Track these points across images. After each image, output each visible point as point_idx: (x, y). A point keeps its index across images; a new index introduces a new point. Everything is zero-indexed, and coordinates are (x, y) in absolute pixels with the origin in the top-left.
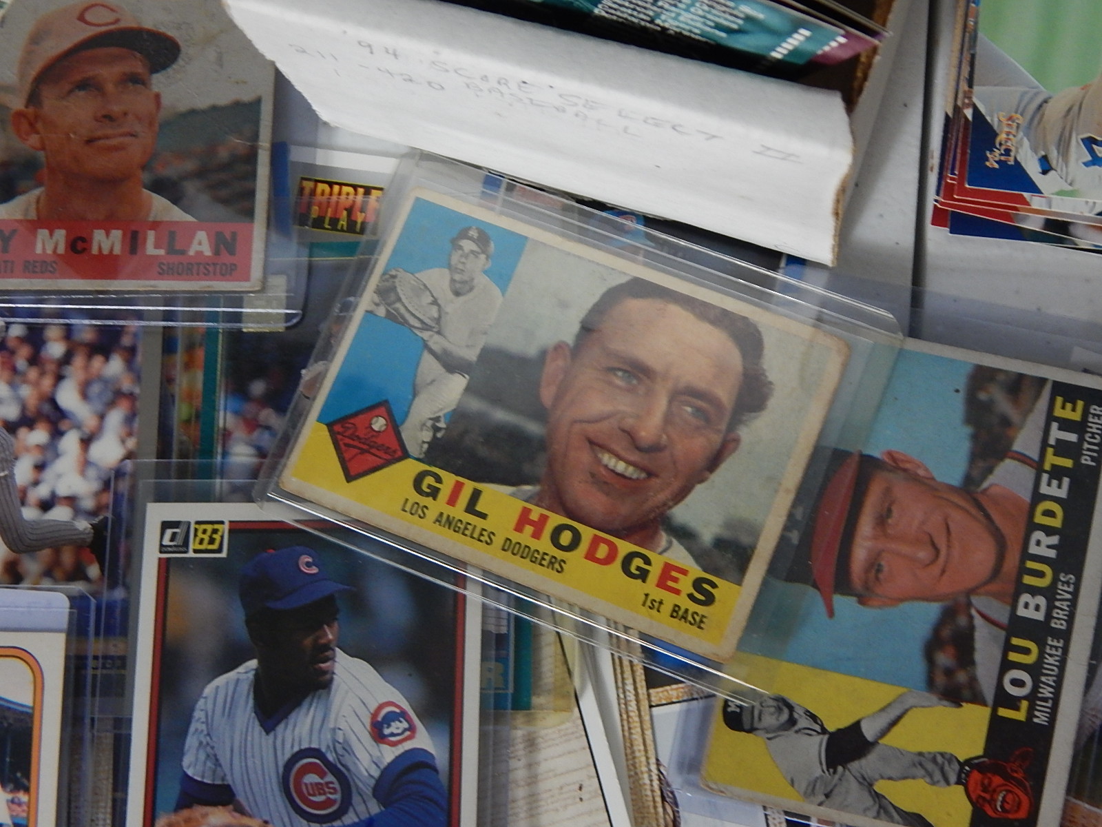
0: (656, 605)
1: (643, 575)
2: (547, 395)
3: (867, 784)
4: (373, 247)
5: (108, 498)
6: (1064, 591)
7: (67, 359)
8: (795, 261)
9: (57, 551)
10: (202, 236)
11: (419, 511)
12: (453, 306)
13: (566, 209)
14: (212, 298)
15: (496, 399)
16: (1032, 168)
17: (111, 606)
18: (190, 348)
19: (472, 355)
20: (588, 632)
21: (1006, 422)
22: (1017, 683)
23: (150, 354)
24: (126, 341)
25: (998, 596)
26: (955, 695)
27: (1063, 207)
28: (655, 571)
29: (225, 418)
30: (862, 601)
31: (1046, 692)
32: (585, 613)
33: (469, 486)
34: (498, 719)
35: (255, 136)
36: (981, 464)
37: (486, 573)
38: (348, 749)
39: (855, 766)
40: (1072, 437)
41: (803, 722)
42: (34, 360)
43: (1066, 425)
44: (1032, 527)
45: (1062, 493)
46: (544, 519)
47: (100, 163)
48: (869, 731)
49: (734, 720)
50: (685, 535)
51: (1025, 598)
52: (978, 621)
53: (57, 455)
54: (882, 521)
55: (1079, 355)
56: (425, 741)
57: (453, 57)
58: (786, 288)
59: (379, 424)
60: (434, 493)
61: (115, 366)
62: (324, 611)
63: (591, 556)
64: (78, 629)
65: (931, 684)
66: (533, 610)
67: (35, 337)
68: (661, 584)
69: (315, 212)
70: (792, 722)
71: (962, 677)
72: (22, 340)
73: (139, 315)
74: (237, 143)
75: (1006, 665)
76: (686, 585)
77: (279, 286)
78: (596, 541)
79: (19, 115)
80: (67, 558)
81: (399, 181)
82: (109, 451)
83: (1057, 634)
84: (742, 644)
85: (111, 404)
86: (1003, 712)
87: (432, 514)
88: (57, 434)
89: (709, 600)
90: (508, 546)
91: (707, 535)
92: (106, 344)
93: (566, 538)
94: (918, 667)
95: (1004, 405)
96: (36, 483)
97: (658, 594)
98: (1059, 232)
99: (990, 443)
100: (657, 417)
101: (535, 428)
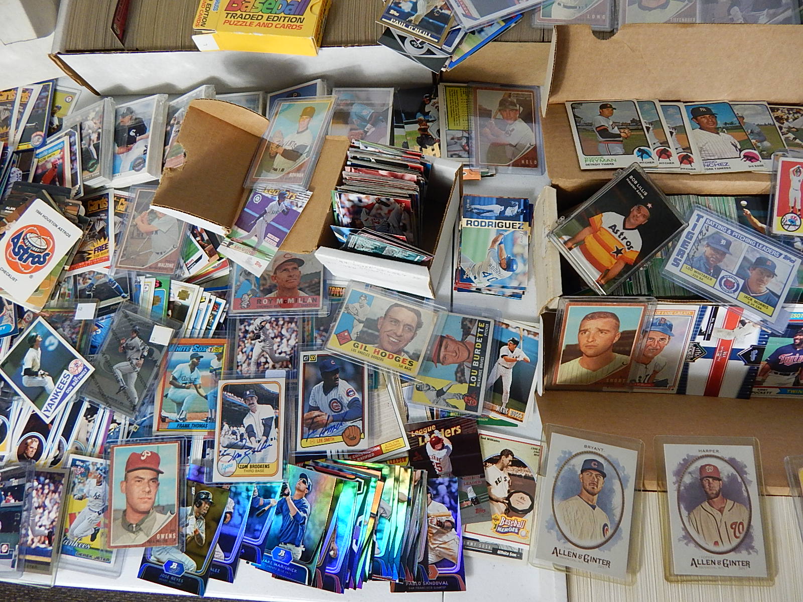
0: (402, 366)
1: (399, 361)
2: (379, 327)
3: (445, 400)
4: (344, 299)
5: (293, 351)
6: (482, 360)
7: (283, 324)
8: (427, 298)
9: (283, 362)
10: (310, 299)
11: (354, 351)
12: (360, 310)
13: (382, 290)
14: (312, 311)
15: (369, 328)
16: (473, 278)
17: (294, 373)
18: (308, 321)
19: (364, 320)
20: (389, 372)
21: (469, 328)
22: (474, 379)
23: (300, 323)
24: (295, 320)
25: (469, 362)
26: (461, 382)
27: (479, 286)
29: (315, 334)
30: (442, 364)
31: (479, 380)
32: (388, 369)
33: (364, 345)
34: (372, 391)
35: (320, 279)
36: (465, 336)
37: (368, 362)
38: (342, 398)
39: (442, 397)
40: (482, 330)
41: (432, 389)
42: (277, 325)
43: (481, 328)
44: (475, 348)
45: (481, 341)
46: (379, 351)
47: (289, 285)
48: (444, 390)
49: (418, 389)
50: (407, 353)
51: (474, 362)
52: (465, 367)
53: (282, 343)
54: (446, 348)
55: (483, 314)
56: (357, 396)
57: (356, 263)
58: (426, 304)
59: (346, 334)
60: (357, 347)
61: (293, 325)
62: (337, 371)
63: (389, 358)
64: (287, 378)
65: (456, 380)
66: (378, 369)
67: (277, 320)
68: (403, 362)
69: (332, 293)
70: (429, 389)
71: (462, 378)
72: (274, 321)
73: (298, 315)
74: (316, 280)
75: (471, 376)
76: (407, 362)
77: (325, 308)
78: (389, 355)
79: (272, 276)
80: (285, 364)
81: (349, 286)
82: (292, 342)
83: (481, 369)
84: (419, 373)
85: (293, 333)
86: (471, 385)
87: (357, 351)
88: (282, 339)
89: (412, 365)
90: (372, 356)
91: (411, 353)
92: (291, 321)
94: (454, 377)
95: (469, 325)
96: (278, 349)
97: (402, 364)
98: (479, 290)
99: (466, 332)
100: (401, 330)
101: (377, 333)
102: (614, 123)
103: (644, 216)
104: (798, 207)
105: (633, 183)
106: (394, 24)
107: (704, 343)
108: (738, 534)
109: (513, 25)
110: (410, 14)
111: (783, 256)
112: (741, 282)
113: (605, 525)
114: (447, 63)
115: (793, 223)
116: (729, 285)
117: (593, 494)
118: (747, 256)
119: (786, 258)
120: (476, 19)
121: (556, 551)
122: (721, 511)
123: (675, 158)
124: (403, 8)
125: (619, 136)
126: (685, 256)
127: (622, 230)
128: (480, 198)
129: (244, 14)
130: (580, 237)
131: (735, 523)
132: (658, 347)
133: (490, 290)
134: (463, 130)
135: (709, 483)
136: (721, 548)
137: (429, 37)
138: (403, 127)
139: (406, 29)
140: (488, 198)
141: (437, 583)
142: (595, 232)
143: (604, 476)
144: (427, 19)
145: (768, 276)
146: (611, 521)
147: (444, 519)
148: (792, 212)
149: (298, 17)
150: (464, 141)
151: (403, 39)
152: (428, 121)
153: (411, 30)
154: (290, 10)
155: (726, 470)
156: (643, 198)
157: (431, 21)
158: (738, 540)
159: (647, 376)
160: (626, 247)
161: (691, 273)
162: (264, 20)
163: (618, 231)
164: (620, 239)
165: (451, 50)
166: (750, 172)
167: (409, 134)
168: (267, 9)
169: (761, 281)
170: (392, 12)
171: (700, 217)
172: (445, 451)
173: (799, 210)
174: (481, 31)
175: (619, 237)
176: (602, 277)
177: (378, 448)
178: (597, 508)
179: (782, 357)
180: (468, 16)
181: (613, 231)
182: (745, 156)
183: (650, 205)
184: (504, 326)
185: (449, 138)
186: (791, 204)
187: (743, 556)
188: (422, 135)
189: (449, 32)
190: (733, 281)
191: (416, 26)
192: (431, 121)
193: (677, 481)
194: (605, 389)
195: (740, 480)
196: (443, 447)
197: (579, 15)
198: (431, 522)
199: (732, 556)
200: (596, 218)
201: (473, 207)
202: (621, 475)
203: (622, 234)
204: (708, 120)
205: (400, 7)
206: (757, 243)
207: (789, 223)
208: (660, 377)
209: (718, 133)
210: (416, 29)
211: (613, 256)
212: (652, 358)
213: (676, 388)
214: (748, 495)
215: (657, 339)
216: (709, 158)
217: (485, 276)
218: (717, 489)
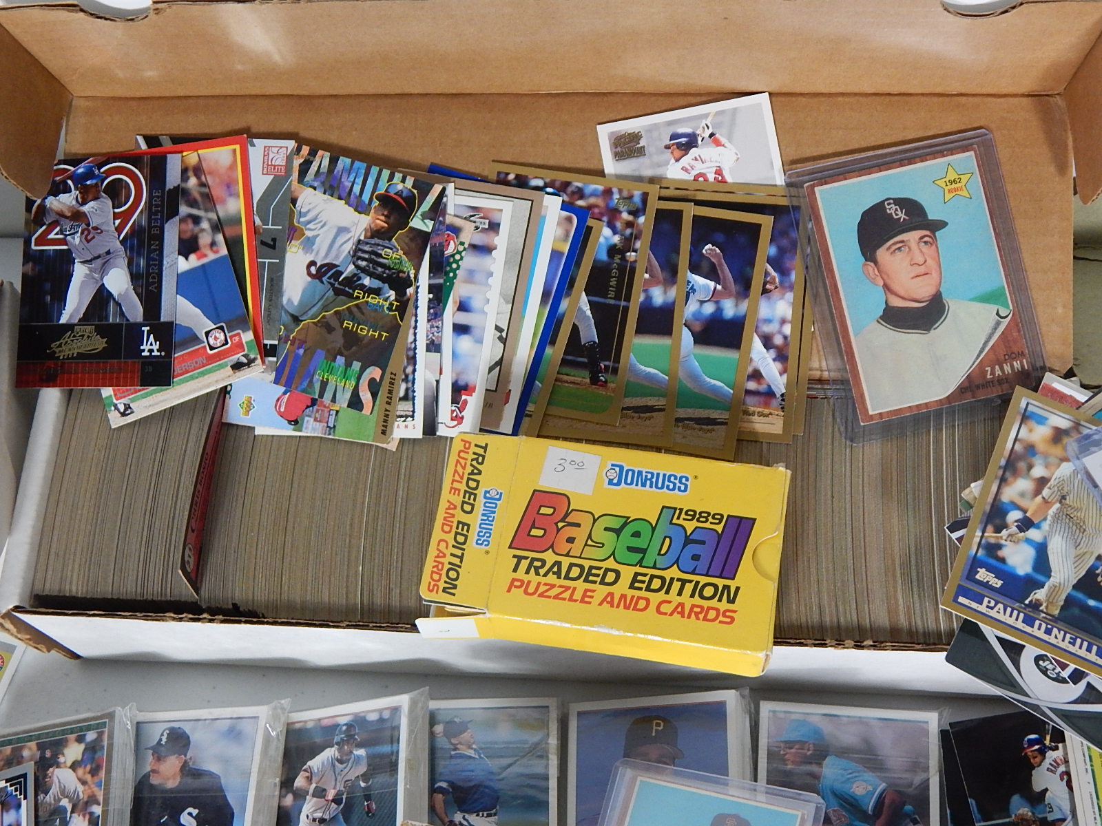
106: (993, 613)
110: (1031, 584)
124: (1009, 562)
129: (566, 562)
139: (1028, 629)
144: (1080, 595)
149: (721, 583)
153: (1041, 634)
154: (696, 557)
157: (1092, 603)
162: (622, 587)
168: (630, 549)
170: (982, 575)
191: (1055, 620)
205: (1003, 560)
210: (1055, 631)
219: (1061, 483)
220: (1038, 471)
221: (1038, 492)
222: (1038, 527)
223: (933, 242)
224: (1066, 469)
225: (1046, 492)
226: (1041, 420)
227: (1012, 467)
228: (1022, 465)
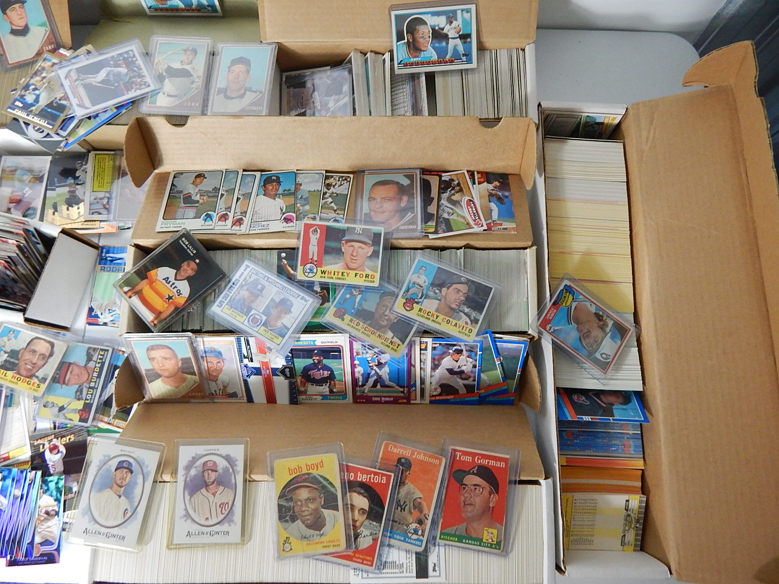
0: (31, 389)
2: (20, 356)
3: (64, 414)
6: (98, 382)
12: (7, 343)
15: (12, 357)
16: (99, 315)
19: (9, 351)
21: (92, 355)
22: (89, 397)
25: (87, 383)
26: (79, 399)
28: (32, 383)
30: (67, 385)
31: (93, 398)
33: (5, 372)
37: (6, 386)
39: (62, 412)
40: (102, 357)
41: (55, 405)
43: (101, 355)
44: (94, 372)
45: (99, 366)
48: (65, 407)
49: (45, 406)
50: (37, 377)
52: (84, 387)
54: (71, 373)
55: (106, 344)
63: (22, 382)
65: (75, 398)
66: (14, 391)
68: (32, 385)
71: (80, 396)
75: (87, 394)
76: (36, 385)
83: (96, 389)
84: (45, 394)
86: (86, 401)
89: (39, 387)
90: (10, 381)
91: (40, 377)
93: (19, 379)
94: (74, 395)
95: (92, 353)
97: (32, 387)
98: (105, 324)
99: (89, 358)
100: (36, 359)
101: (17, 362)
102: (199, 190)
103: (192, 269)
104: (315, 258)
105: (184, 243)
106: (17, 113)
107: (250, 365)
108: (223, 511)
109: (124, 111)
110: (32, 105)
111: (301, 297)
112: (264, 318)
113: (126, 510)
114: (62, 145)
115: (311, 270)
116: (255, 320)
117: (121, 487)
118: (274, 298)
119: (303, 298)
120: (87, 108)
121: (86, 531)
122: (214, 494)
123: (229, 222)
124: (27, 100)
125: (198, 202)
126: (229, 298)
127: (173, 281)
128: (114, 247)
130: (138, 288)
131: (222, 504)
132: (218, 368)
133: (114, 324)
134: (105, 192)
135: (208, 474)
136: (210, 522)
137: (45, 124)
138: (54, 190)
139: (27, 117)
140: (121, 247)
141: (40, 558)
142: (151, 284)
143: (132, 472)
144: (46, 108)
145: (285, 313)
146: (131, 506)
147: (50, 509)
148: (311, 263)
150: (105, 201)
151: (27, 124)
152: (78, 184)
153: (31, 119)
155: (222, 463)
156: (192, 255)
157: (49, 110)
158: (224, 516)
159: (220, 390)
160: (177, 294)
161: (229, 312)
163: (170, 281)
164: (171, 288)
165: (64, 134)
166: (284, 232)
167: (59, 195)
169: (279, 317)
170: (17, 103)
171: (247, 266)
172: (60, 455)
173: (316, 261)
174: (96, 116)
175: (171, 286)
176: (156, 318)
177: (7, 455)
178: (123, 497)
179: (311, 373)
180: (81, 105)
181: (166, 282)
182: (285, 219)
183: (197, 261)
184: (121, 353)
185: (93, 198)
186: (310, 257)
187: (225, 527)
188: (70, 196)
189: (64, 120)
190: (259, 318)
191: (36, 115)
192: (80, 184)
193: (185, 474)
194: (192, 400)
195: (231, 471)
196: (59, 452)
197: (179, 102)
198: (41, 512)
199: (217, 528)
200: (153, 272)
201: (108, 255)
202: (145, 470)
203: (173, 284)
204: (273, 187)
205: (25, 99)
206: (284, 286)
207: (308, 271)
208: (230, 390)
209: (275, 199)
211: (166, 302)
212: (218, 377)
213: (245, 398)
214: (236, 482)
215: (215, 362)
216: (258, 220)
217: (110, 313)
218: (214, 478)
219: (51, 77)
220: (43, 75)
221: (42, 80)
222: (39, 90)
223: (23, 8)
224: (53, 74)
225: (44, 81)
226: (49, 60)
227: (36, 74)
228: (39, 73)
